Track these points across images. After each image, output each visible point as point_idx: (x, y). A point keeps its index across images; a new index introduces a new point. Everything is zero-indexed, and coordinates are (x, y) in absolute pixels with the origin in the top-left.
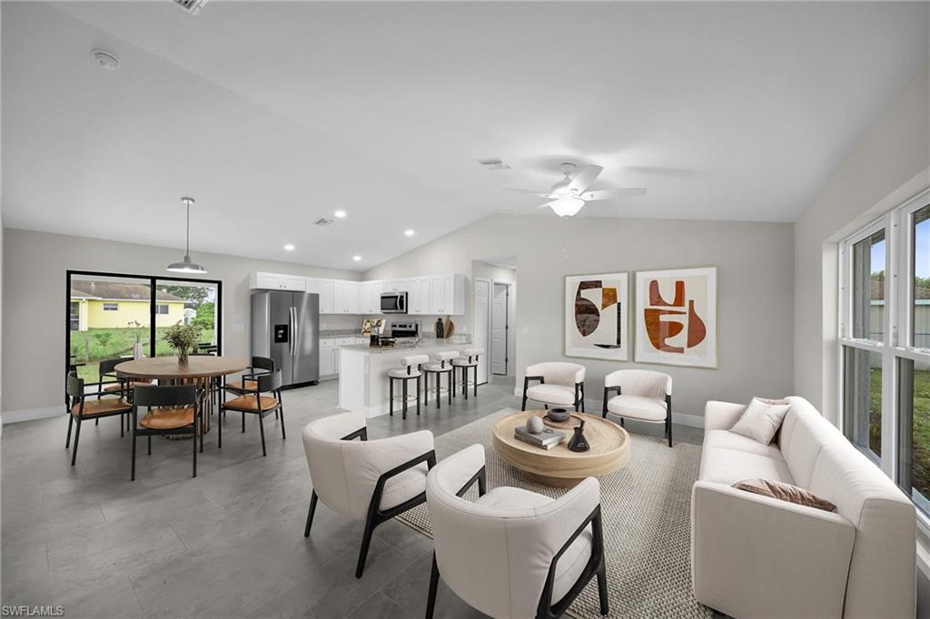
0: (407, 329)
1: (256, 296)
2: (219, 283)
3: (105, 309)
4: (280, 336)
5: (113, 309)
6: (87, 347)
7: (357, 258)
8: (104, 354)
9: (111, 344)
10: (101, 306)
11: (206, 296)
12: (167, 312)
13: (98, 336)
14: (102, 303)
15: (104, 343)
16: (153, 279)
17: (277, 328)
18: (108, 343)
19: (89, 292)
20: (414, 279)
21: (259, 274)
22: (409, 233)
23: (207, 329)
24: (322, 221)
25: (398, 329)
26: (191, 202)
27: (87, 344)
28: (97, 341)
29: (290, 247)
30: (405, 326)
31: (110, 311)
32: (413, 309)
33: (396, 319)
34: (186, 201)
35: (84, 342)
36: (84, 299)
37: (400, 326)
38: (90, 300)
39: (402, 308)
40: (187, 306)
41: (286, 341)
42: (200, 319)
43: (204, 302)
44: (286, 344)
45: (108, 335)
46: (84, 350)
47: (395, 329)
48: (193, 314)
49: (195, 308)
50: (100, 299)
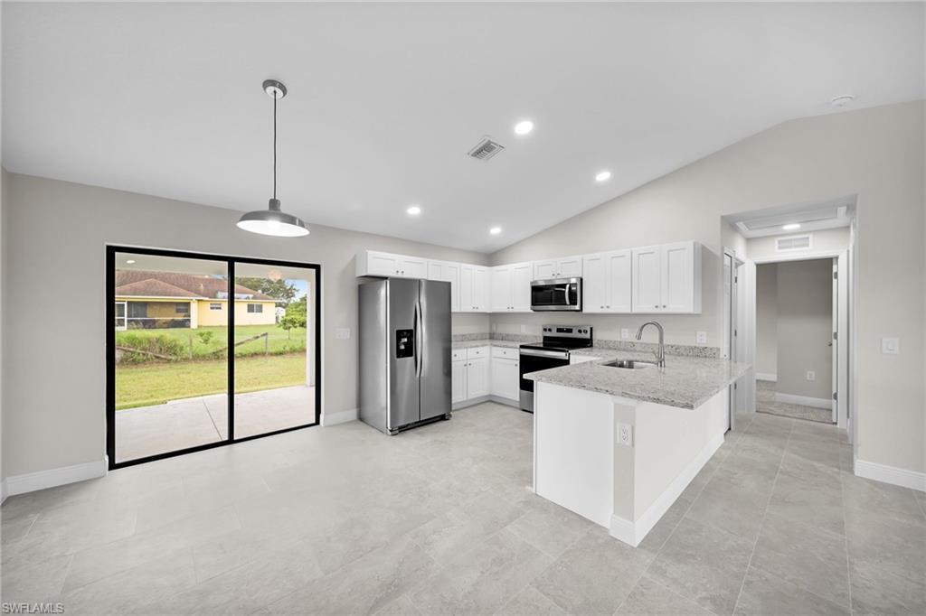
0: (575, 334)
1: (366, 286)
2: (317, 268)
3: (212, 308)
4: (402, 347)
5: (217, 308)
6: (191, 345)
7: (496, 231)
8: (205, 353)
9: (213, 342)
10: (208, 305)
11: (293, 296)
12: (261, 311)
13: (201, 335)
14: (209, 304)
15: (206, 341)
16: (231, 261)
17: (400, 334)
18: (210, 341)
19: (199, 293)
20: (597, 255)
21: (370, 253)
22: (603, 176)
23: (296, 327)
24: (486, 149)
25: (554, 334)
26: (280, 93)
27: (191, 341)
28: (200, 339)
29: (414, 211)
30: (570, 331)
31: (215, 310)
32: (591, 304)
33: (555, 319)
34: (271, 89)
35: (188, 341)
36: (194, 298)
37: (559, 330)
38: (199, 300)
39: (573, 302)
40: (278, 305)
41: (411, 355)
42: (289, 318)
43: (292, 302)
44: (411, 359)
45: (209, 334)
46: (188, 348)
47: (548, 334)
48: (282, 312)
49: (284, 307)
50: (207, 299)
